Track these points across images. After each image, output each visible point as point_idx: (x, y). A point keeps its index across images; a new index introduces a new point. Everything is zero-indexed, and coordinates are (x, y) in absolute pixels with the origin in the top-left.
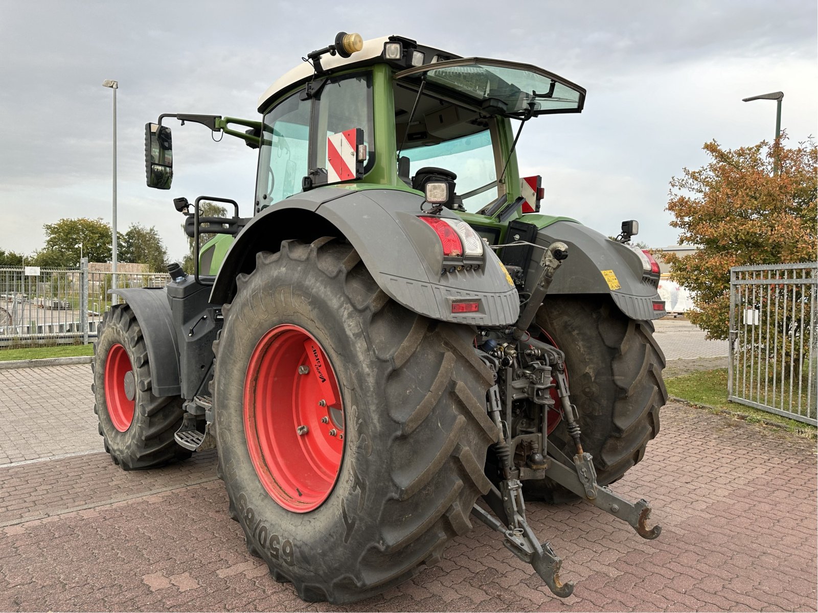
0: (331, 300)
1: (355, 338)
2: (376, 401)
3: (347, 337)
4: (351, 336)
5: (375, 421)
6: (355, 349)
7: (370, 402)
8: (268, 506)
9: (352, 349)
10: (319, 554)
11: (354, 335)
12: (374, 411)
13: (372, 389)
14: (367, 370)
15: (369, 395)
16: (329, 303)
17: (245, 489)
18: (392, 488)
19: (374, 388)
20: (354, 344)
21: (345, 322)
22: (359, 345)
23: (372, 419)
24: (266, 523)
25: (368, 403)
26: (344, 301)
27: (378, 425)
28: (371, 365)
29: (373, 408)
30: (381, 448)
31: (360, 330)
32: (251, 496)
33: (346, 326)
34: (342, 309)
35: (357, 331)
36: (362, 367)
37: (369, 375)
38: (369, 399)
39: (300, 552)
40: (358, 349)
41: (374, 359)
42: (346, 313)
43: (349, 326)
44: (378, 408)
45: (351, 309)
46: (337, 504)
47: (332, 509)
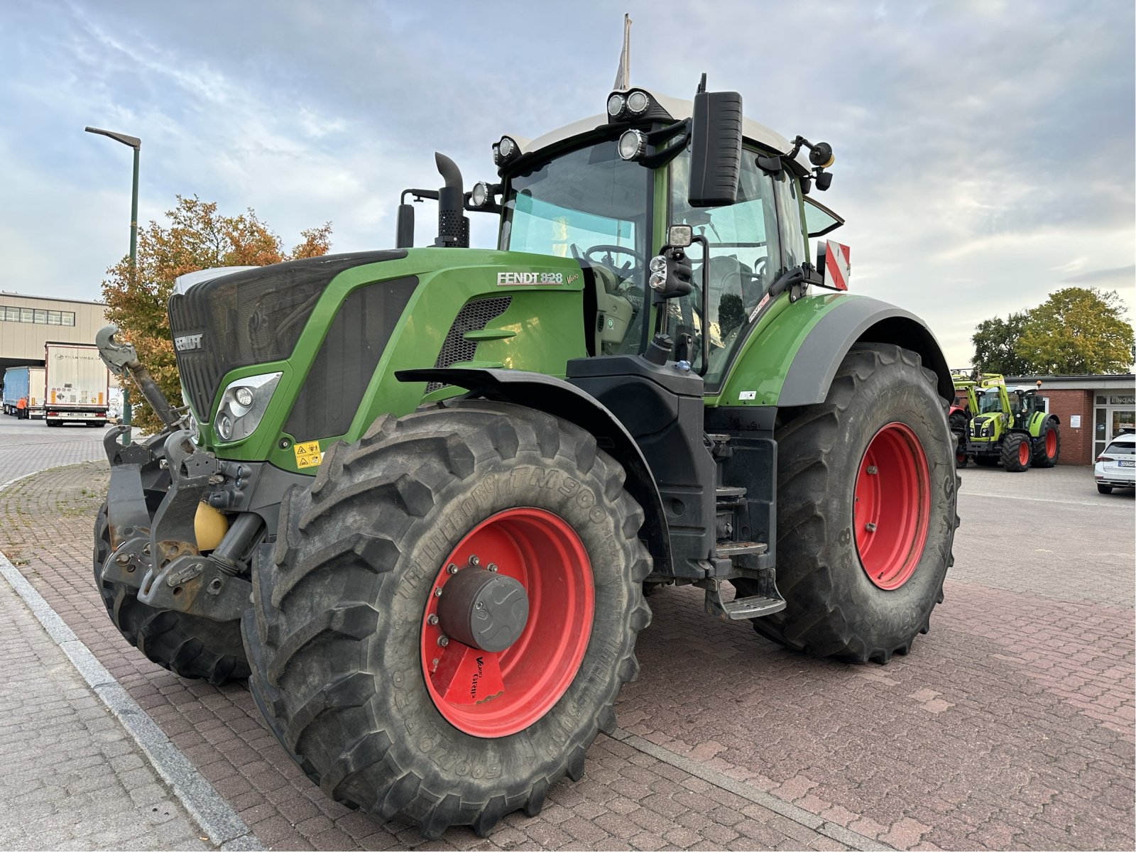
12: (954, 475)
13: (953, 461)
18: (955, 522)
25: (953, 470)
36: (951, 447)
37: (952, 451)
38: (953, 467)
46: (933, 553)
47: (929, 561)
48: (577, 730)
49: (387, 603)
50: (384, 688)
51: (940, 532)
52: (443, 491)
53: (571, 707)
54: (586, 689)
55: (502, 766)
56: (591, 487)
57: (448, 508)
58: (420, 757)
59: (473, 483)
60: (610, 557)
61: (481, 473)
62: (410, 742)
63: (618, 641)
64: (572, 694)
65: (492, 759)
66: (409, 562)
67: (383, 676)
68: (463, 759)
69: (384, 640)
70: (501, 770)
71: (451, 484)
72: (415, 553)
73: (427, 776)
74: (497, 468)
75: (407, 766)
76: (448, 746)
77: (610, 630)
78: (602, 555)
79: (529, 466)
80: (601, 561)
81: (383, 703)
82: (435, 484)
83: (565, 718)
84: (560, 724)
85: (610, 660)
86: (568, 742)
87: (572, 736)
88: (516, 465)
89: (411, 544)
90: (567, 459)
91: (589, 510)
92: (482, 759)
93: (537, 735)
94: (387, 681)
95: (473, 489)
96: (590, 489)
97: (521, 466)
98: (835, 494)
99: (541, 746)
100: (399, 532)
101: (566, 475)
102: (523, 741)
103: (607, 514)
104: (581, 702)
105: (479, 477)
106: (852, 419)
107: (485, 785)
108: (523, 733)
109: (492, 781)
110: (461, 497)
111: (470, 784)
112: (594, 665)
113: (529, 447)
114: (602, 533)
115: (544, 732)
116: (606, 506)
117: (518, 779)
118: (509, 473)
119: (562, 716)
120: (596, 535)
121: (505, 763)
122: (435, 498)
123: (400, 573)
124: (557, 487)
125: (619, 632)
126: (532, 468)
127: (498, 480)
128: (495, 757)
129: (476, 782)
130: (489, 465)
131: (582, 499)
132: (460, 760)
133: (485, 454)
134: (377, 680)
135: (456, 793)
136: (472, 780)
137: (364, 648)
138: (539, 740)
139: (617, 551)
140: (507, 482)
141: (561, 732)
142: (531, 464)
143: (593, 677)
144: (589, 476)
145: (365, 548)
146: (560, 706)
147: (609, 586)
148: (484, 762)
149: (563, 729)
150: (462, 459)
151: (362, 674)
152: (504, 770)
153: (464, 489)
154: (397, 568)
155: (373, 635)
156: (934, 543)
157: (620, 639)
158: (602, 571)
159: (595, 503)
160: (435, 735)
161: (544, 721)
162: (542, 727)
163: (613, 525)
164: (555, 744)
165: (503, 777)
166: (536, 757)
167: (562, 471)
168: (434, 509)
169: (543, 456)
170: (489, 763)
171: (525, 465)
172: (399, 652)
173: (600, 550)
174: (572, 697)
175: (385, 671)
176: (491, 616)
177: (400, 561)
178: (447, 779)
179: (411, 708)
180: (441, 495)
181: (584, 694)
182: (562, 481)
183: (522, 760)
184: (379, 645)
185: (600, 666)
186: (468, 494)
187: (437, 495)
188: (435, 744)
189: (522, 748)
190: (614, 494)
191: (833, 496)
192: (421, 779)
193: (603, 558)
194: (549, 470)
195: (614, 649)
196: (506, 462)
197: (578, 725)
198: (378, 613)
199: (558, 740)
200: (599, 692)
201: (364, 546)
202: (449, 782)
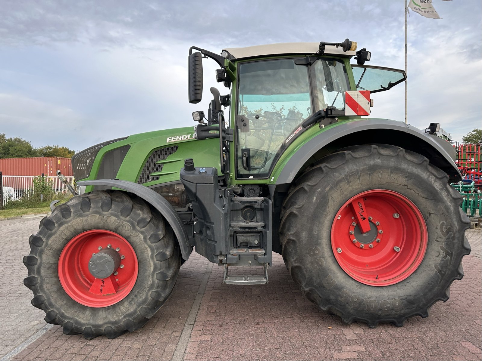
0: (422, 174)
1: (441, 191)
2: (455, 217)
3: (437, 191)
4: (439, 190)
5: (456, 225)
6: (442, 195)
7: (453, 217)
8: (366, 290)
9: (441, 196)
10: (422, 296)
11: (440, 189)
12: (455, 221)
13: (453, 212)
14: (449, 204)
15: (452, 214)
16: (422, 176)
17: (346, 287)
18: (464, 251)
19: (454, 211)
20: (441, 193)
21: (434, 184)
22: (443, 193)
23: (455, 225)
24: (371, 298)
25: (452, 218)
26: (429, 175)
27: (457, 226)
28: (451, 202)
29: (454, 220)
30: (459, 236)
31: (442, 187)
32: (351, 289)
33: (434, 186)
34: (430, 178)
35: (440, 188)
36: (447, 203)
37: (450, 206)
38: (452, 216)
39: (406, 301)
40: (443, 195)
41: (452, 199)
42: (432, 180)
43: (436, 185)
44: (456, 219)
45: (434, 178)
46: (429, 269)
47: (424, 273)
48: (127, 313)
49: (40, 256)
50: (41, 282)
51: (437, 256)
52: (59, 223)
53: (126, 304)
54: (133, 299)
55: (91, 317)
56: (129, 223)
57: (62, 228)
58: (56, 306)
59: (71, 220)
60: (143, 250)
61: (74, 217)
62: (52, 301)
63: (149, 283)
64: (127, 299)
65: (88, 314)
66: (48, 245)
67: (41, 278)
68: (75, 311)
69: (40, 267)
70: (90, 318)
71: (62, 221)
72: (50, 242)
73: (59, 313)
74: (81, 216)
75: (52, 308)
76: (69, 305)
77: (145, 279)
78: (139, 249)
79: (96, 215)
80: (139, 251)
81: (41, 286)
82: (57, 220)
83: (122, 307)
84: (120, 309)
85: (145, 290)
86: (123, 316)
87: (125, 314)
88: (90, 214)
89: (48, 238)
90: (115, 212)
91: (129, 231)
92: (83, 313)
93: (109, 311)
94: (42, 280)
95: (71, 222)
96: (128, 223)
97: (92, 215)
98: (304, 229)
99: (110, 314)
100: (44, 235)
101: (115, 218)
102: (103, 311)
103: (139, 233)
104: (130, 303)
105: (74, 218)
106: (320, 189)
107: (83, 322)
108: (104, 308)
109: (86, 321)
110: (66, 225)
111: (77, 320)
112: (137, 290)
113: (96, 208)
114: (138, 240)
115: (113, 310)
116: (138, 230)
117: (97, 323)
118: (87, 217)
119: (122, 306)
120: (135, 241)
121: (92, 316)
122: (56, 225)
123: (45, 248)
124: (112, 222)
125: (150, 280)
126: (98, 216)
127: (82, 220)
128: (89, 313)
129: (79, 320)
130: (78, 215)
131: (125, 227)
132: (74, 311)
133: (76, 211)
134: (39, 279)
135: (72, 321)
136: (77, 319)
137: (34, 269)
138: (110, 312)
139: (147, 248)
140: (87, 220)
141: (120, 312)
142: (97, 214)
143: (137, 295)
144: (128, 218)
145: (33, 239)
146: (121, 302)
147: (144, 261)
148: (84, 314)
149: (121, 311)
150: (66, 212)
151: (33, 276)
152: (91, 319)
153: (67, 222)
154: (43, 246)
155: (37, 265)
156: (431, 263)
157: (150, 282)
158: (141, 255)
159: (132, 229)
160: (64, 300)
161: (114, 306)
162: (113, 308)
163: (143, 238)
164: (117, 315)
165: (90, 321)
166: (106, 318)
167: (112, 217)
168: (56, 229)
169: (103, 211)
170: (86, 315)
171: (94, 215)
172: (47, 272)
173: (138, 247)
174: (127, 300)
175: (42, 277)
176: (96, 266)
177: (44, 244)
178: (67, 316)
179: (53, 290)
180: (58, 224)
181: (132, 300)
182: (114, 220)
183: (100, 317)
184: (38, 269)
185: (140, 292)
186: (69, 224)
187: (57, 224)
188: (63, 303)
189: (102, 314)
190: (142, 226)
191: (303, 230)
192: (57, 313)
193: (140, 250)
194: (106, 216)
195: (147, 286)
196: (85, 213)
197: (128, 311)
198: (38, 259)
199: (118, 314)
200: (139, 301)
201: (32, 238)
202: (68, 317)
